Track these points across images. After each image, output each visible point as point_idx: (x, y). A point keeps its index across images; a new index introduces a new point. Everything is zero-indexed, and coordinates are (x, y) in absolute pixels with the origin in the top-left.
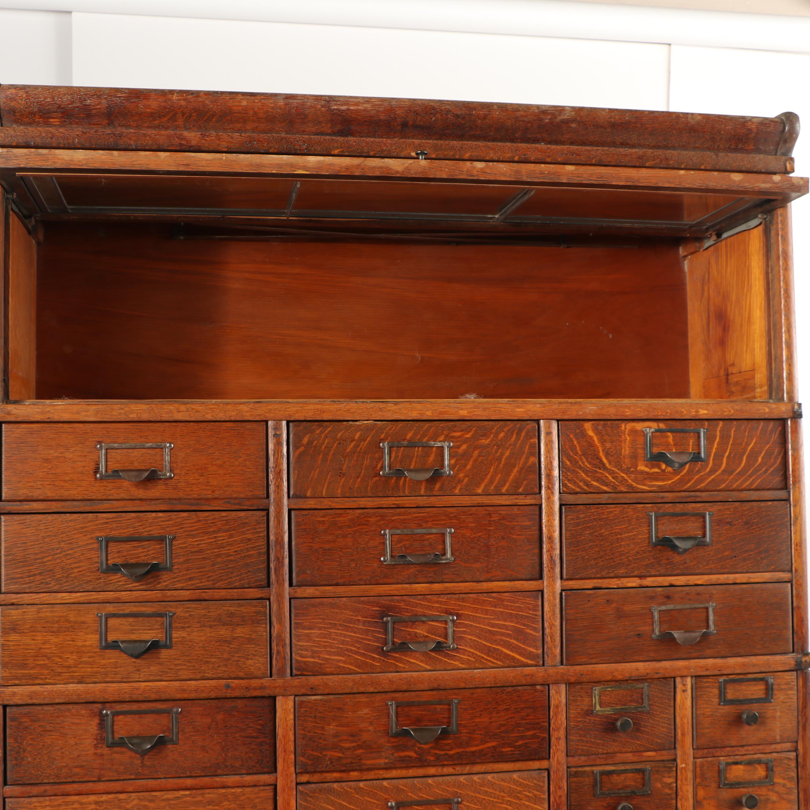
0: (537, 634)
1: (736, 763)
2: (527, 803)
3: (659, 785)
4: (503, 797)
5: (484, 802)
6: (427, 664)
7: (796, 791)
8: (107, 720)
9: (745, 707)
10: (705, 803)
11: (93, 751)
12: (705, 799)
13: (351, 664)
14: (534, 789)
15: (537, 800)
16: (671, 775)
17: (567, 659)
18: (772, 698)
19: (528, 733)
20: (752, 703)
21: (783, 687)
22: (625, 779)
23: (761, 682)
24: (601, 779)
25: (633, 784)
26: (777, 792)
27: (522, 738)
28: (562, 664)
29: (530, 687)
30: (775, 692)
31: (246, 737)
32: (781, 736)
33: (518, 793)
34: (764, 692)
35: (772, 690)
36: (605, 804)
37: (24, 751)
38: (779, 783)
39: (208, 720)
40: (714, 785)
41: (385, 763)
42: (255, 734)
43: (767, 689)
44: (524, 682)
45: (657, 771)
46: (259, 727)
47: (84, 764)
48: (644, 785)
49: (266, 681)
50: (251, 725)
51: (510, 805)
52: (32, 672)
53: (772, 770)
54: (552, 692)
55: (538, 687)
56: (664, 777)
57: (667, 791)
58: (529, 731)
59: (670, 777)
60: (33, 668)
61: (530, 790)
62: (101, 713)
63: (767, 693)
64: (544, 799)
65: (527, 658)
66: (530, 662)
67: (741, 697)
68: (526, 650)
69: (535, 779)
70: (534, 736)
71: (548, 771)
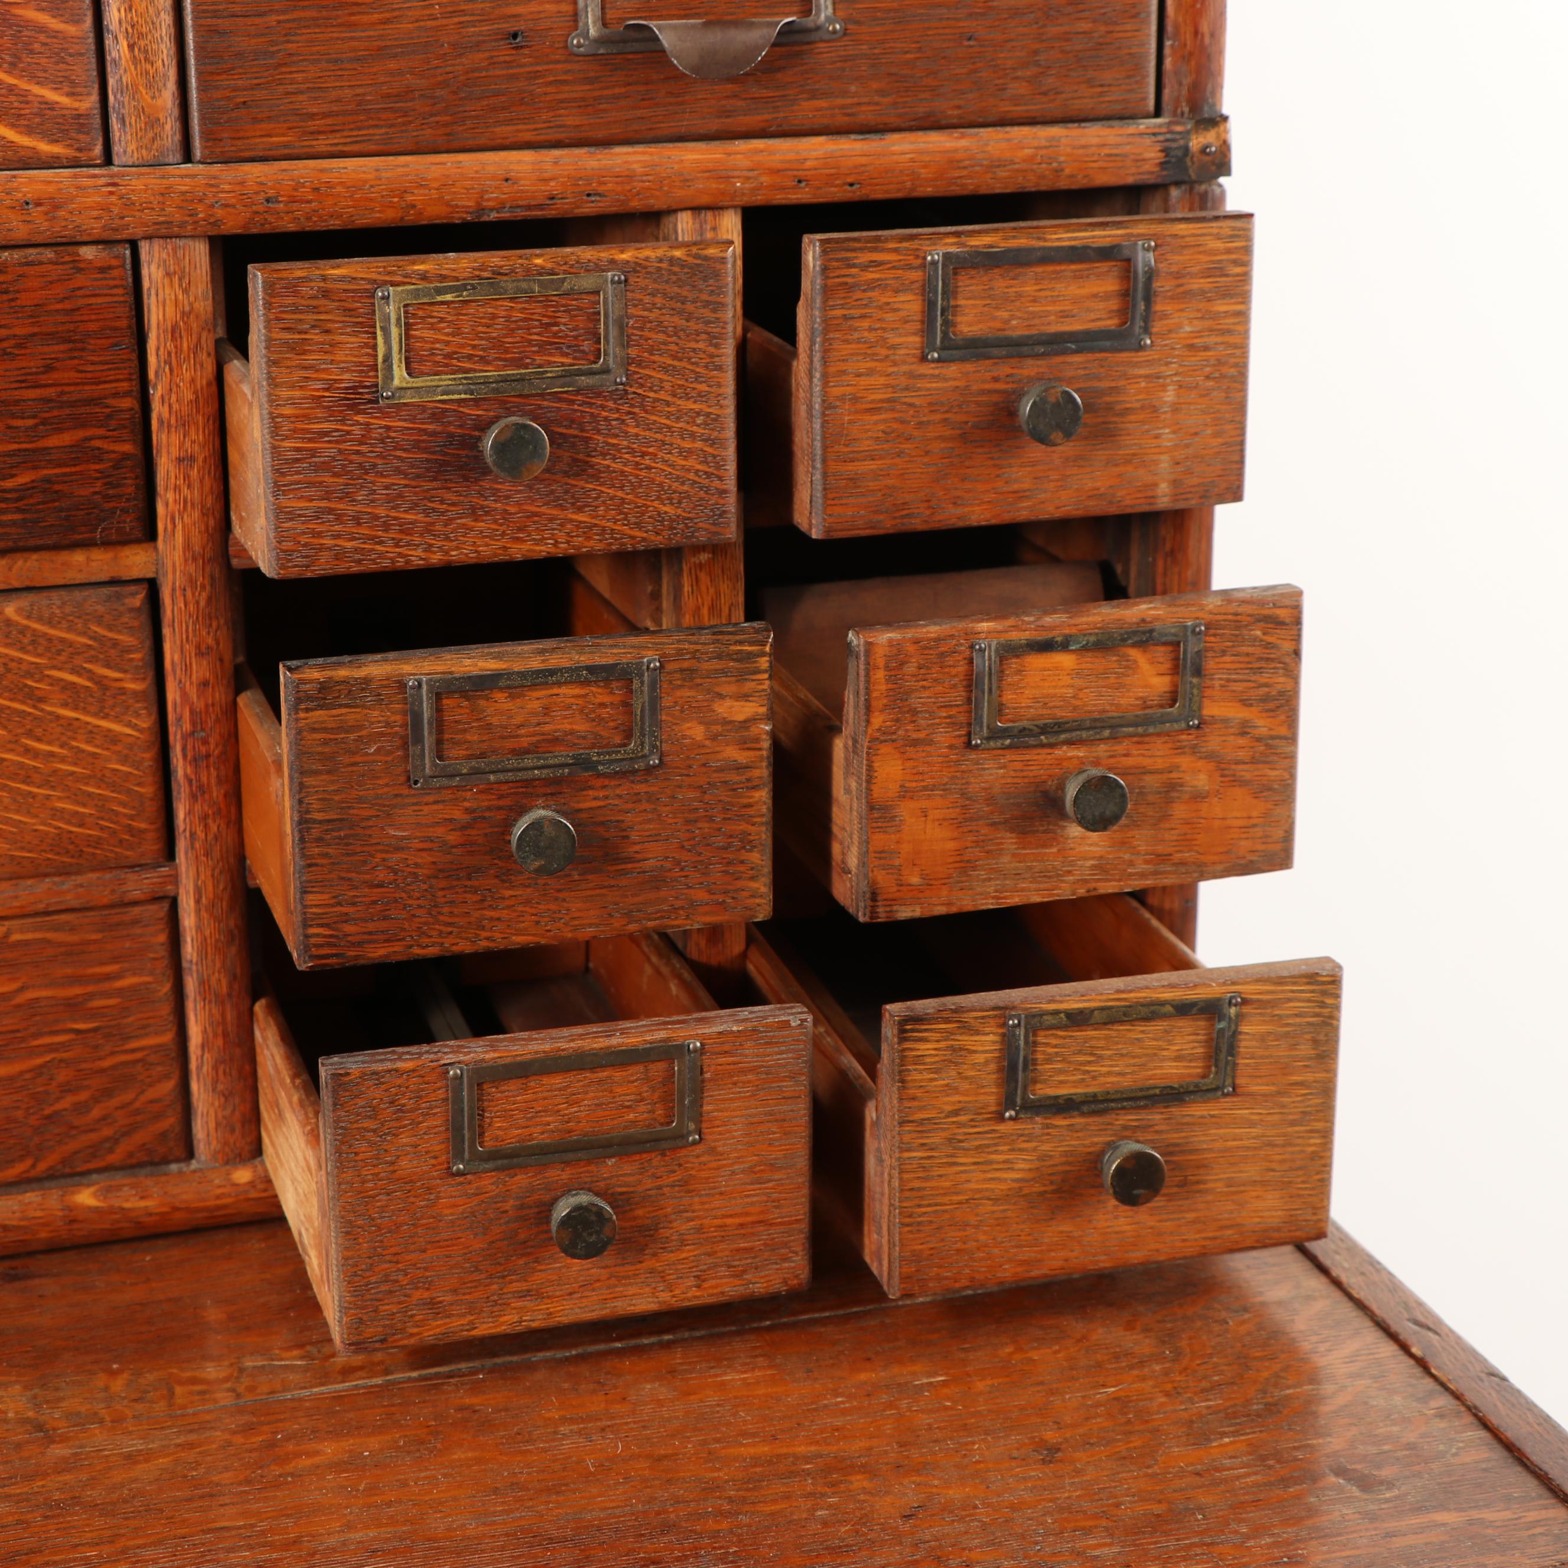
0: (71, 29)
3: (697, 732)
9: (1030, 368)
10: (905, 811)
12: (906, 793)
14: (92, 660)
15: (107, 699)
16: (749, 686)
17: (206, 136)
18: (1146, 330)
19: (53, 441)
20: (1065, 352)
21: (1197, 284)
22: (547, 710)
24: (439, 710)
25: (582, 726)
26: (1210, 756)
27: (31, 459)
28: (187, 157)
29: (49, 254)
30: (1158, 307)
32: (1176, 483)
33: (29, 675)
34: (1114, 304)
35: (1149, 296)
36: (459, 815)
38: (1225, 721)
40: (944, 737)
43: (1126, 295)
44: (20, 232)
45: (689, 674)
48: (628, 735)
53: (1198, 672)
54: (152, 273)
55: (88, 253)
56: (721, 696)
57: (733, 753)
58: (60, 430)
59: (745, 697)
61: (78, 661)
63: (1126, 312)
64: (137, 695)
65: (29, 131)
66: (45, 147)
67: (1017, 329)
68: (24, 95)
69: (99, 620)
70: (81, 453)
71: (152, 587)
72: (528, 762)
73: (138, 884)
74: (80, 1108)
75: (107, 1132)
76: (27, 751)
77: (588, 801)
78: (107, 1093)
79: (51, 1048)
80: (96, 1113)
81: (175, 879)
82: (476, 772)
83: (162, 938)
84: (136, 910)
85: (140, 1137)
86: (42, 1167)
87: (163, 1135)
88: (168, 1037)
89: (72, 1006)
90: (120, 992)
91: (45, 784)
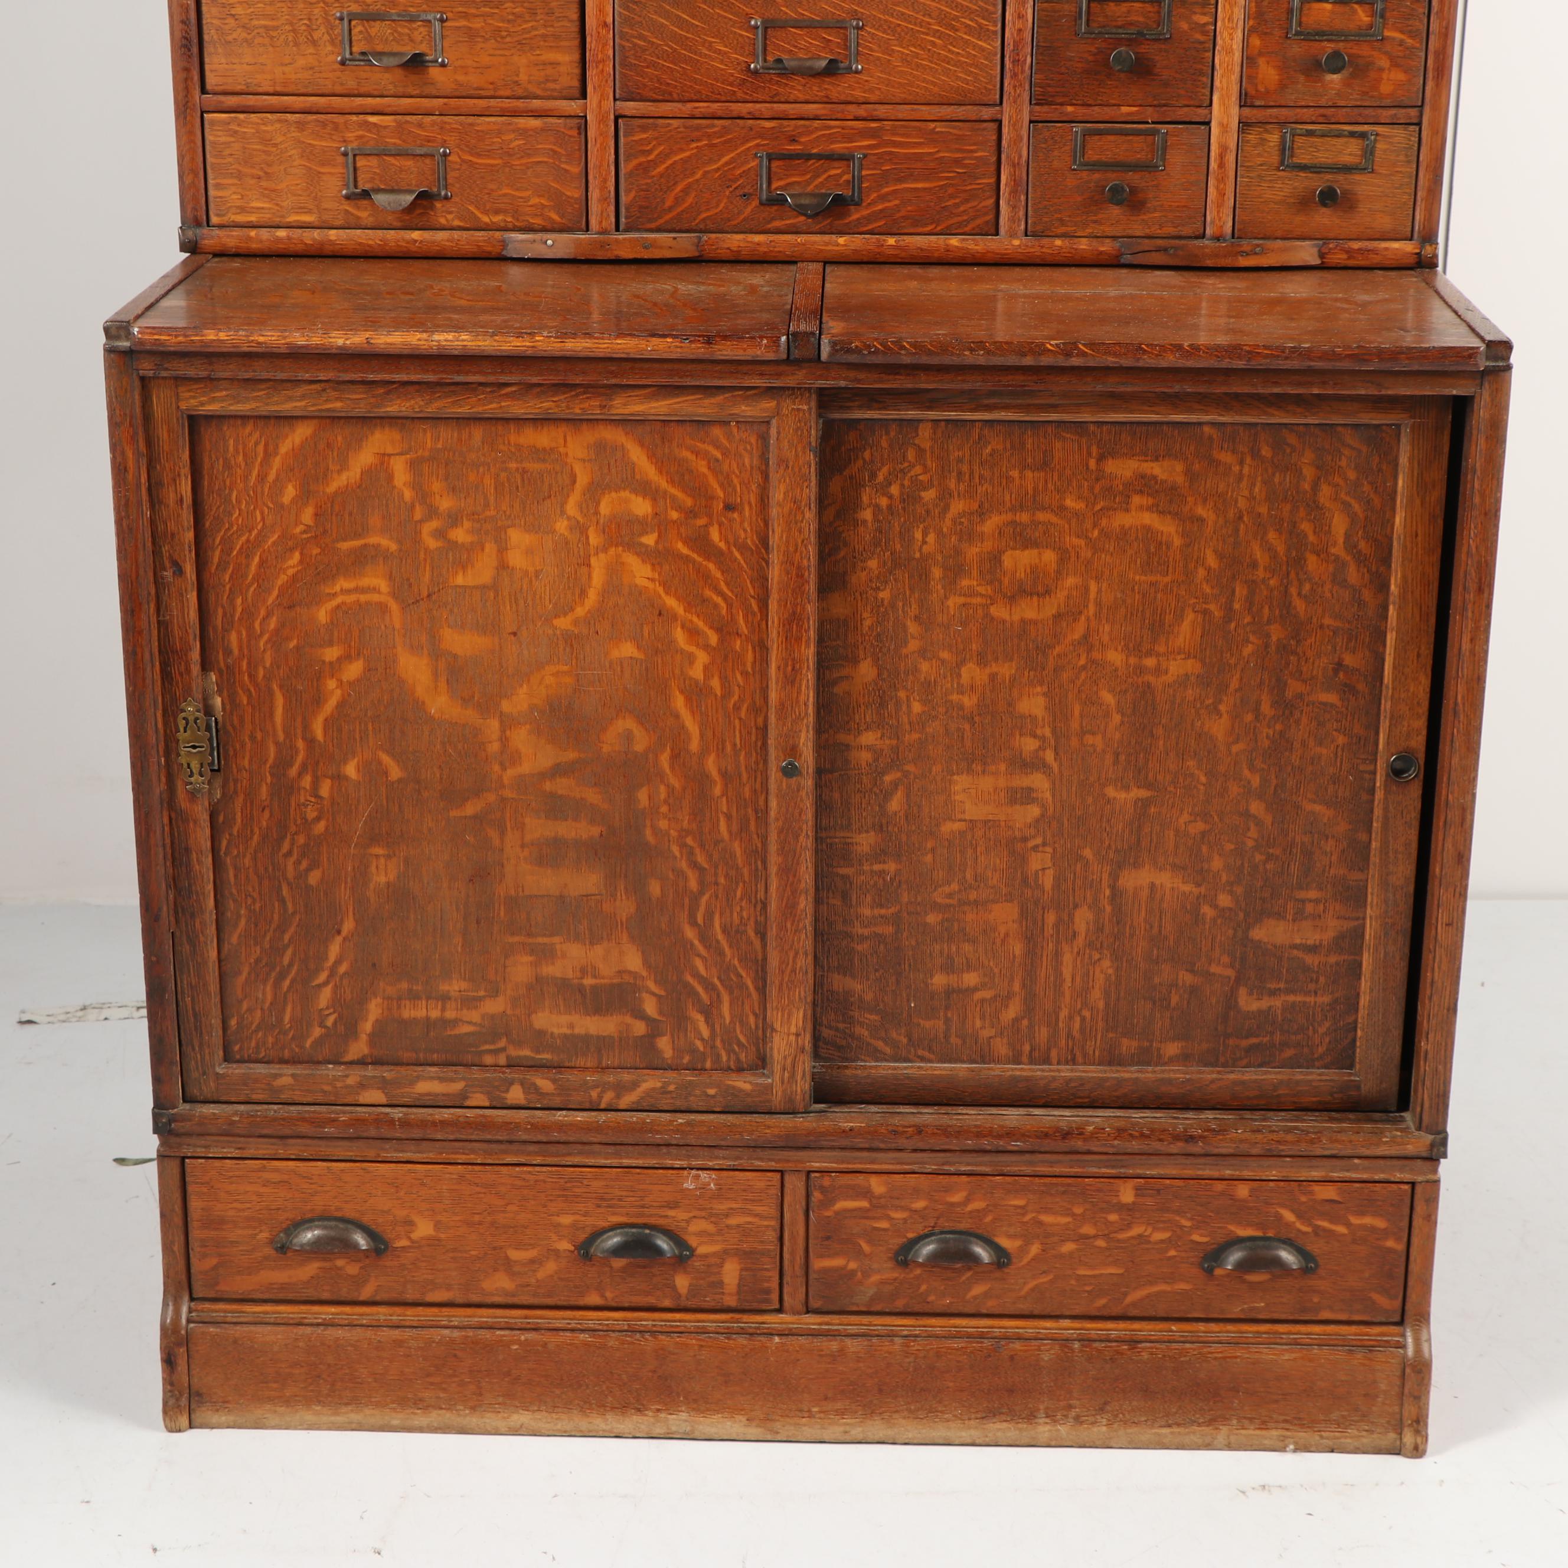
2: (966, 37)
3: (1185, 26)
4: (929, 24)
5: (899, 29)
7: (1423, 54)
10: (1262, 61)
12: (1262, 54)
14: (978, 16)
15: (981, 32)
16: (1206, 10)
22: (1129, 12)
24: (1089, 7)
25: (1141, 19)
26: (1386, 53)
33: (953, 19)
36: (1093, 49)
38: (1394, 39)
40: (1277, 32)
48: (1159, 26)
51: (939, 38)
56: (1195, 13)
57: (1199, 37)
59: (1204, 14)
61: (972, 16)
64: (995, 33)
72: (1120, 31)
73: (987, 113)
74: (957, 206)
75: (965, 218)
76: (950, 51)
77: (1143, 49)
78: (967, 201)
79: (947, 178)
80: (962, 209)
81: (1002, 112)
82: (1100, 33)
83: (995, 137)
84: (985, 125)
85: (978, 222)
86: (939, 229)
87: (987, 222)
88: (993, 180)
89: (957, 162)
90: (977, 157)
91: (955, 65)
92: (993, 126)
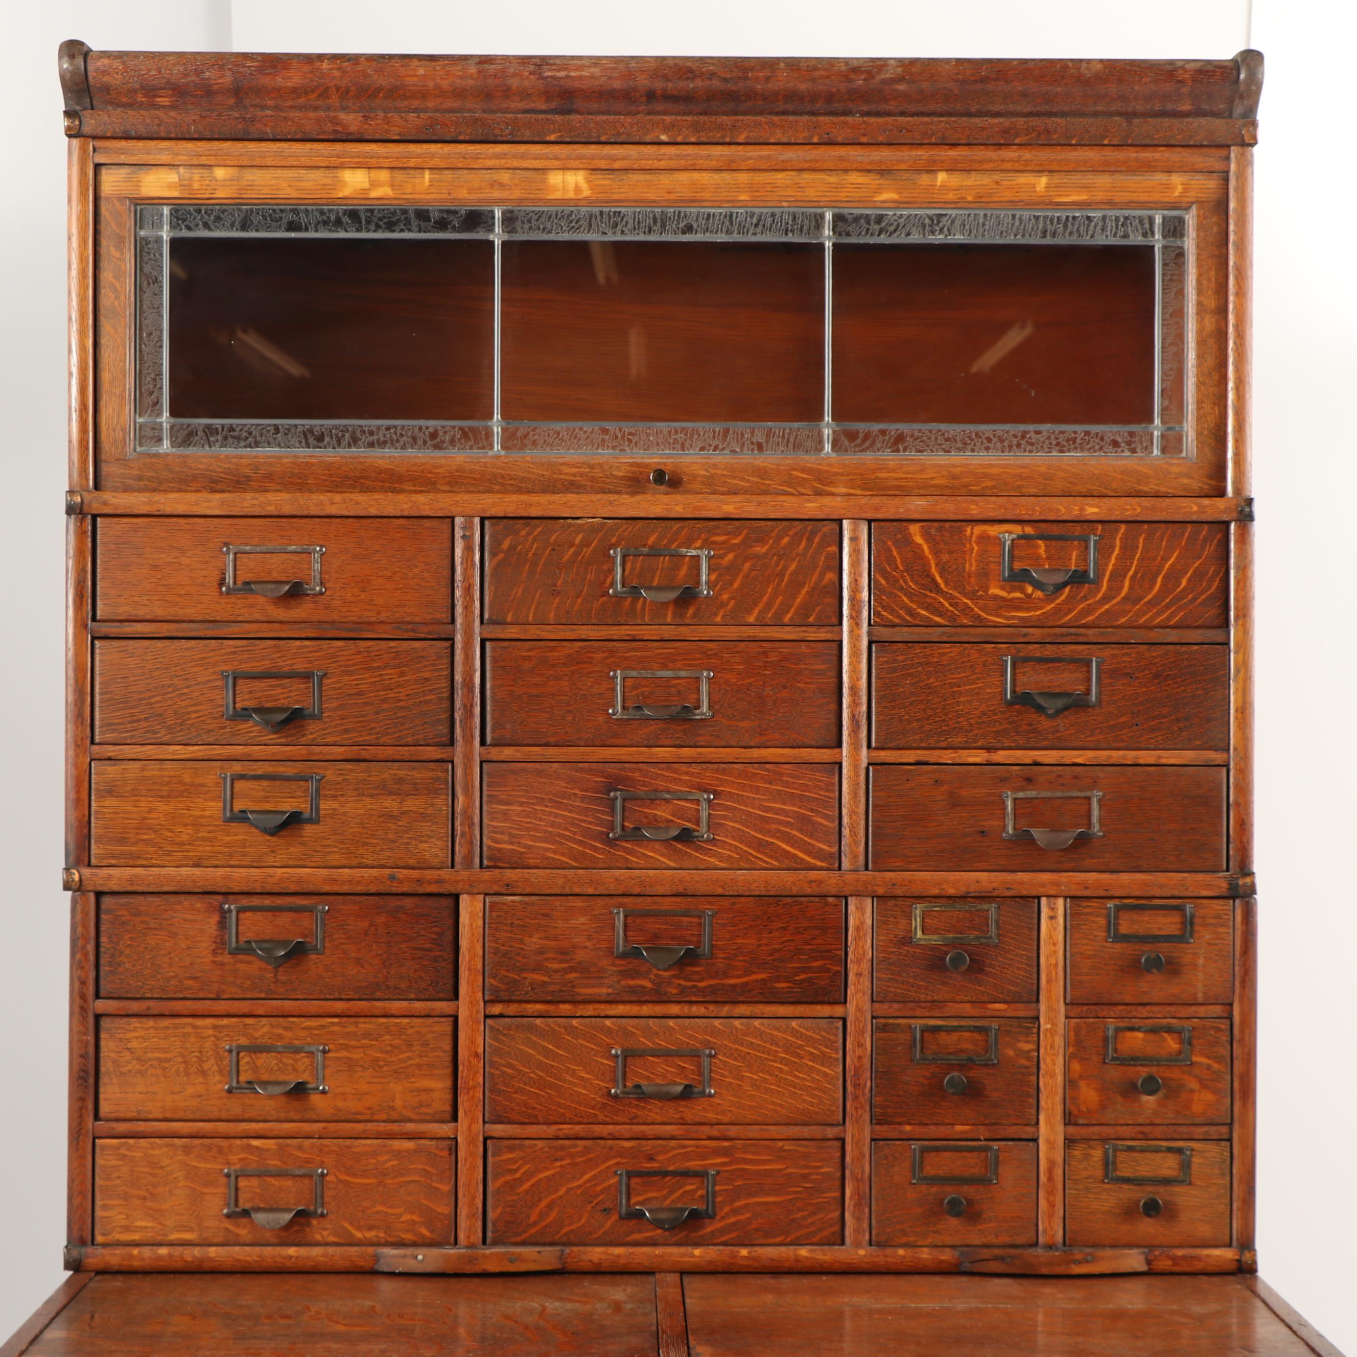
0: (831, 825)
1: (1132, 1029)
2: (810, 1064)
3: (1011, 1053)
4: (776, 1052)
5: (748, 1057)
6: (670, 859)
7: (1228, 1077)
8: (230, 918)
9: (1147, 947)
10: (1082, 1083)
11: (210, 958)
12: (1082, 1077)
13: (563, 854)
14: (821, 1044)
15: (824, 1059)
16: (1030, 1038)
17: (873, 862)
18: (1191, 936)
19: (813, 964)
20: (1160, 942)
21: (1211, 921)
22: (959, 1040)
23: (1174, 912)
25: (971, 1047)
26: (1195, 1076)
27: (805, 970)
28: (867, 869)
29: (817, 899)
30: (1196, 928)
31: (416, 949)
32: (1205, 993)
33: (799, 1048)
34: (1179, 926)
35: (1192, 924)
36: (928, 1074)
37: (121, 954)
38: (1201, 1063)
39: (365, 924)
40: (1095, 1058)
41: (608, 994)
42: (428, 946)
43: (1183, 923)
44: (808, 891)
45: (1008, 1032)
46: (434, 936)
47: (199, 975)
48: (987, 1052)
49: (445, 873)
50: (422, 933)
51: (786, 1065)
52: (134, 849)
53: (1190, 1044)
54: (851, 908)
55: (830, 900)
56: (1020, 1041)
57: (1024, 1062)
58: (816, 961)
59: (1028, 1042)
60: (134, 844)
61: (816, 1045)
62: (222, 908)
63: (1183, 929)
64: (837, 1060)
65: (814, 858)
66: (819, 863)
67: (1142, 932)
68: (813, 846)
69: (824, 1030)
70: (822, 969)
71: (844, 1020)
73: (831, 1132)
74: (805, 1218)
75: (813, 1229)
76: (795, 1076)
78: (814, 1213)
79: (796, 1192)
80: (810, 1221)
81: (845, 1132)
83: (839, 1155)
84: (830, 1143)
85: (825, 1232)
86: (788, 1240)
87: (834, 1233)
88: (838, 1194)
89: (804, 1177)
90: (822, 1174)
91: (801, 1089)
92: (837, 1144)
